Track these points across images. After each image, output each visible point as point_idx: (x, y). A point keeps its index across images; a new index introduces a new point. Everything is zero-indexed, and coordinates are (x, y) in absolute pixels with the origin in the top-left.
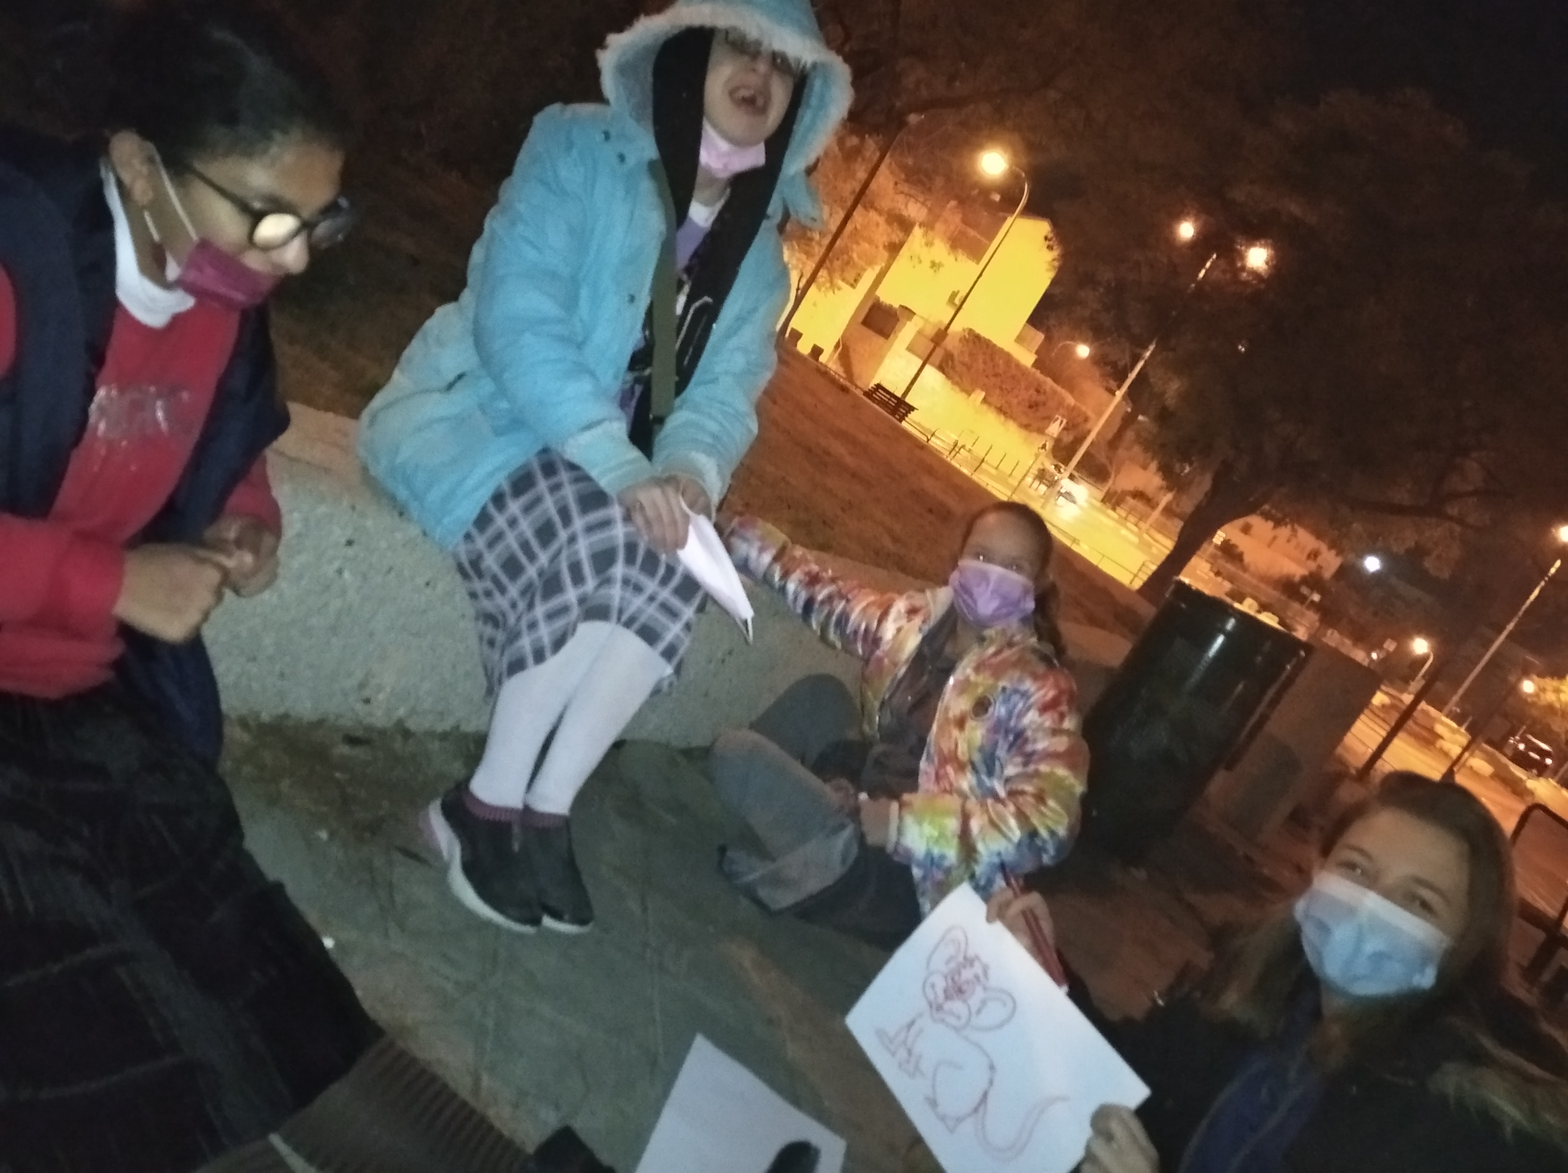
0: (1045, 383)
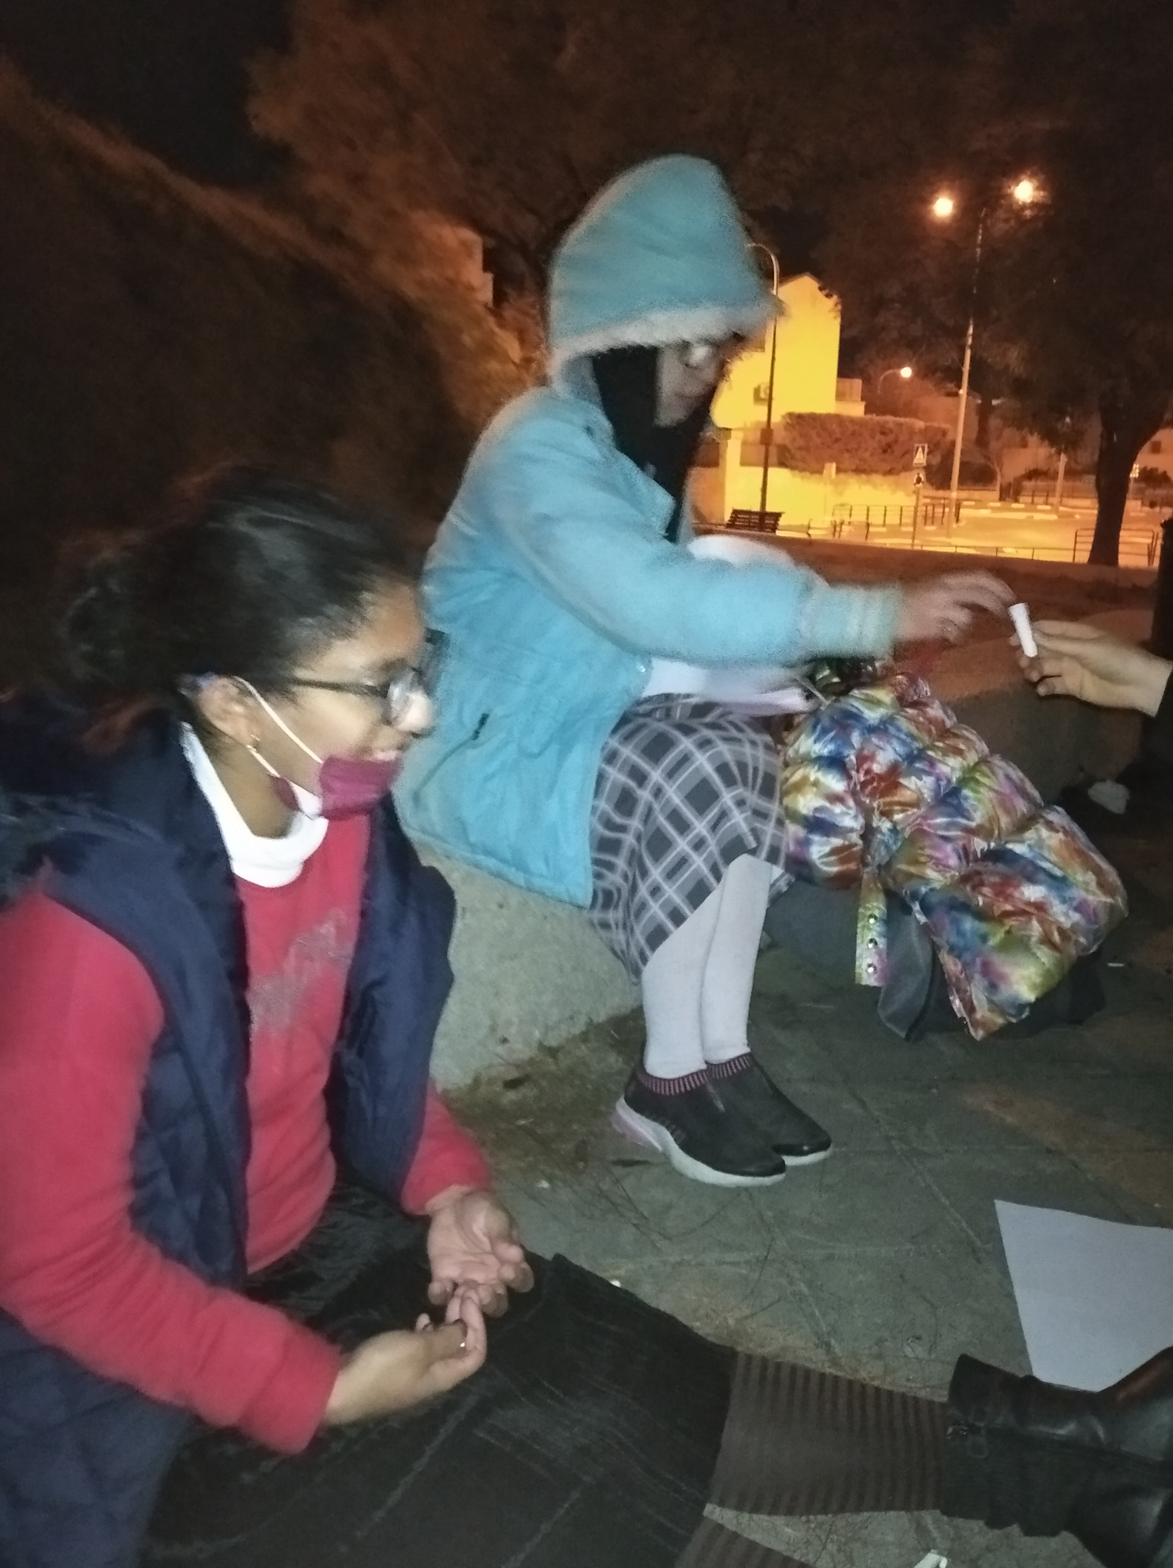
0: (887, 422)
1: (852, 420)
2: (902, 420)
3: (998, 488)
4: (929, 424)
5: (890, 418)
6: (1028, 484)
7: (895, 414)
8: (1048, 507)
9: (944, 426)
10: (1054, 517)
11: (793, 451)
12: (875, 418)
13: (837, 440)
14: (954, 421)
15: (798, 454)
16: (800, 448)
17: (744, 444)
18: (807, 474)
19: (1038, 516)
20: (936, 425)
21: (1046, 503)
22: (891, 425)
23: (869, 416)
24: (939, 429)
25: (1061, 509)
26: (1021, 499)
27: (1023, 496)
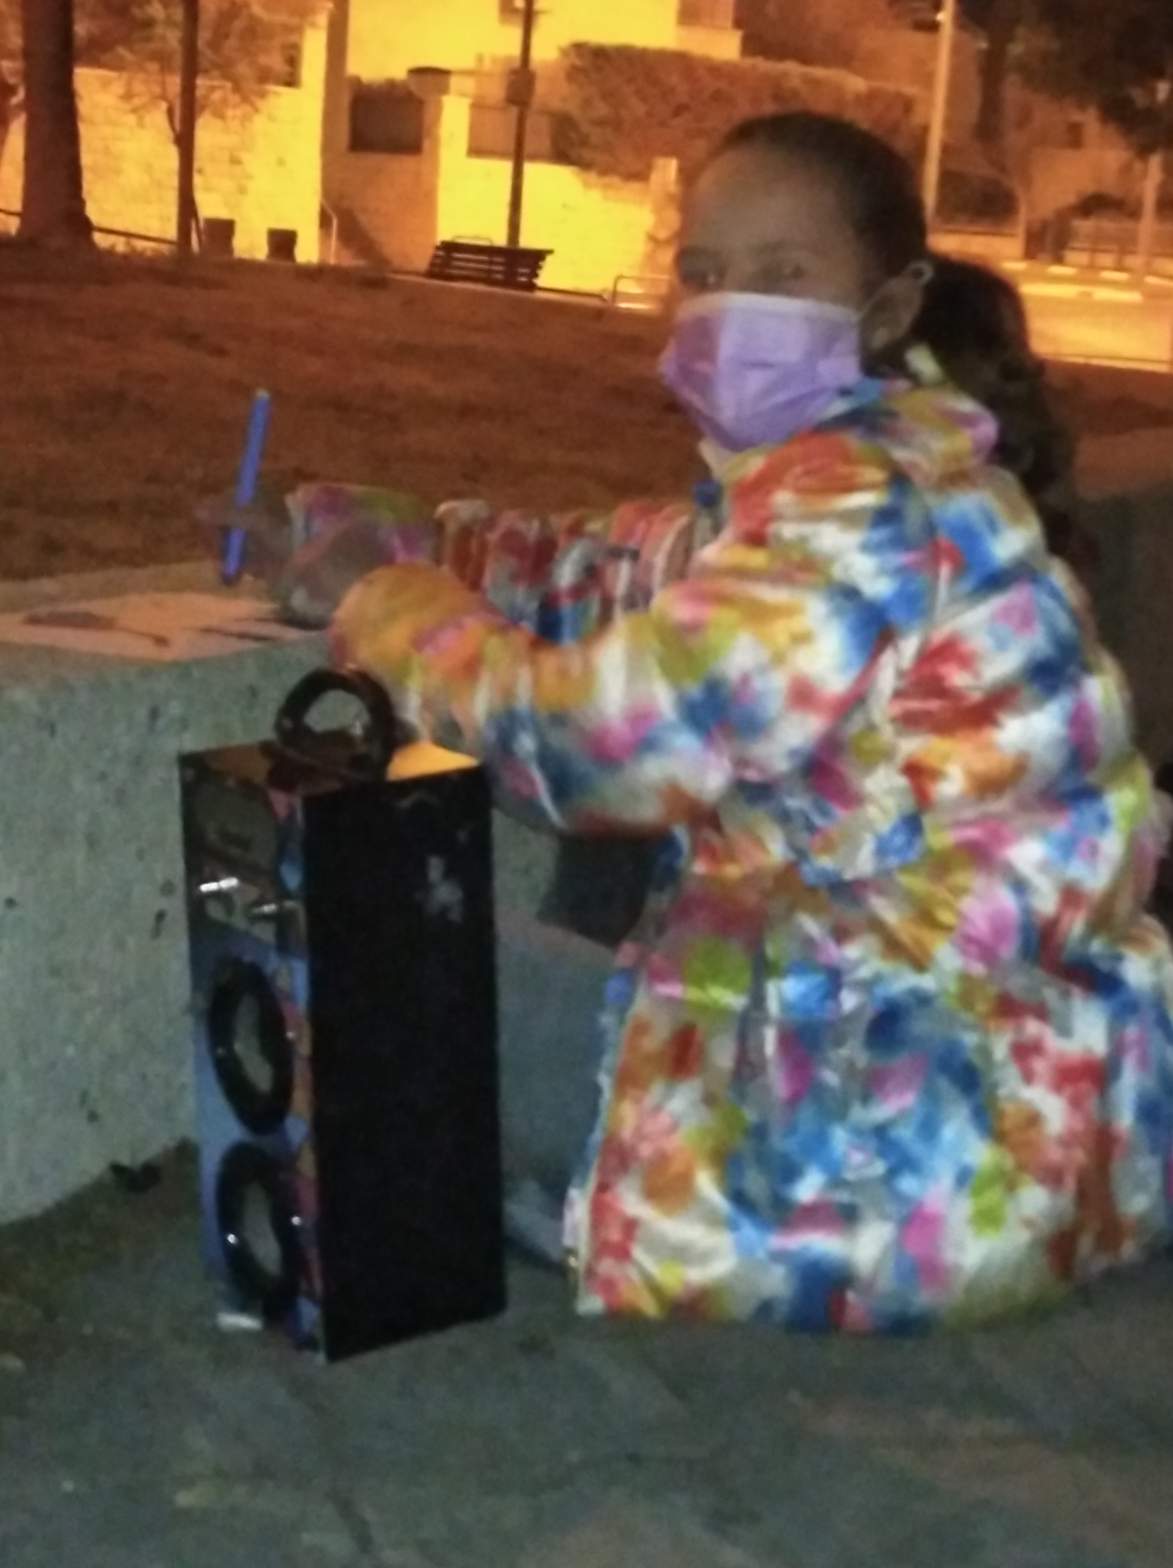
0: (785, 75)
1: (716, 69)
2: (819, 72)
3: (1020, 230)
4: (877, 84)
5: (791, 67)
6: (1084, 226)
7: (805, 59)
8: (1122, 276)
9: (909, 90)
10: (1133, 297)
11: (585, 127)
12: (763, 65)
13: (679, 110)
14: (928, 81)
15: (596, 135)
16: (600, 123)
17: (478, 107)
18: (615, 180)
19: (1102, 294)
20: (891, 86)
21: (1119, 268)
22: (795, 82)
23: (749, 62)
24: (899, 96)
25: (1151, 280)
26: (1071, 256)
27: (1074, 249)
